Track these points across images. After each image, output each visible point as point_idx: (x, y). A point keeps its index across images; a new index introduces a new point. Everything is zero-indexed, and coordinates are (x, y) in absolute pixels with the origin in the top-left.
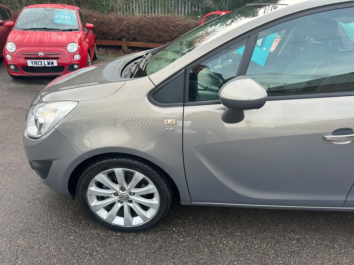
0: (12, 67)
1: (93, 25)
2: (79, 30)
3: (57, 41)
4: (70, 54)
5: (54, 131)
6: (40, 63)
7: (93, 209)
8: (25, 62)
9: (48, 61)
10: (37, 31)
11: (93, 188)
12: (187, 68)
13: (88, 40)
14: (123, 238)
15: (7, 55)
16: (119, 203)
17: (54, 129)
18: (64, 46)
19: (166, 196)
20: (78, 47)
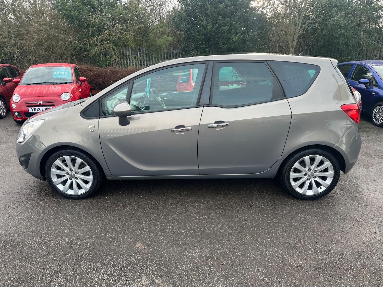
0: (16, 114)
1: (85, 78)
2: (73, 83)
3: (54, 92)
4: (63, 101)
5: (32, 136)
6: (38, 110)
7: (55, 184)
8: (27, 109)
9: (46, 108)
10: (38, 85)
11: (54, 170)
12: (100, 99)
13: (80, 90)
14: (72, 202)
15: (13, 105)
16: (70, 180)
17: (32, 135)
18: (59, 95)
19: (96, 172)
20: (70, 96)
